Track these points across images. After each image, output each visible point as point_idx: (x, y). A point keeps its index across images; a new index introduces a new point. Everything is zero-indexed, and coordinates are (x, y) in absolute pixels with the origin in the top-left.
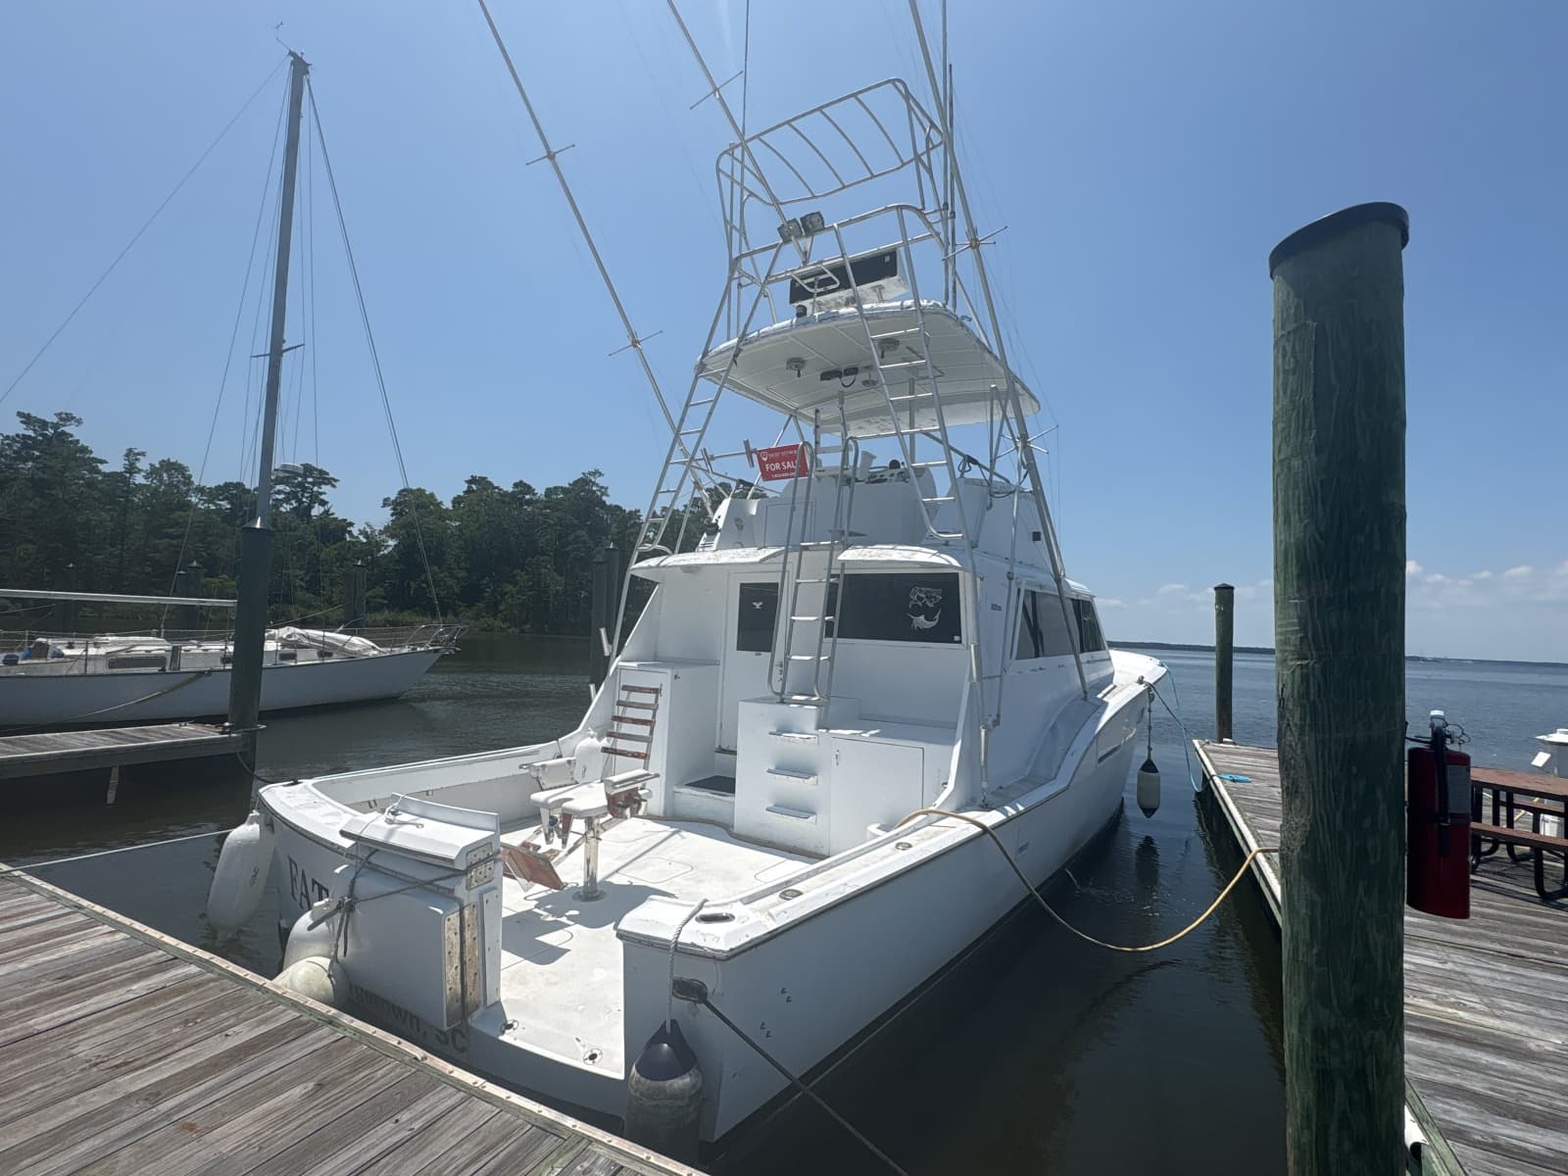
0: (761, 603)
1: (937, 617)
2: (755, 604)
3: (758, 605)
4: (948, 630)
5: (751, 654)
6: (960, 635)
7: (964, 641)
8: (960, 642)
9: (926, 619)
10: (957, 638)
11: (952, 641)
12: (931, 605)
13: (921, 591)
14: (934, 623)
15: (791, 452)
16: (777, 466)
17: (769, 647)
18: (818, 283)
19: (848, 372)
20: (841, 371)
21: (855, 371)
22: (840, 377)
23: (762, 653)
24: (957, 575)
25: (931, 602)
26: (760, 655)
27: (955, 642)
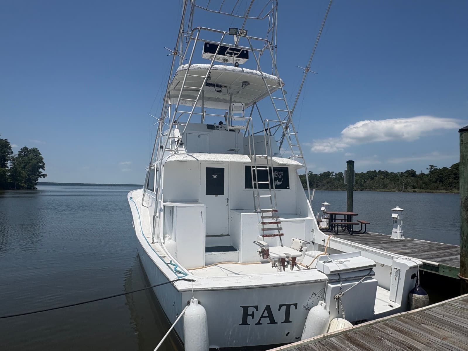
0: (216, 176)
1: (282, 181)
2: (213, 176)
3: (215, 177)
4: (285, 185)
5: (213, 197)
6: (289, 186)
7: (290, 188)
8: (289, 188)
9: (279, 181)
11: (287, 188)
12: (280, 177)
13: (277, 173)
14: (281, 183)
17: (222, 193)
18: (233, 53)
19: (217, 86)
20: (215, 85)
21: (221, 86)
22: (215, 87)
23: (218, 195)
24: (288, 168)
25: (280, 176)
26: (218, 196)
27: (288, 189)
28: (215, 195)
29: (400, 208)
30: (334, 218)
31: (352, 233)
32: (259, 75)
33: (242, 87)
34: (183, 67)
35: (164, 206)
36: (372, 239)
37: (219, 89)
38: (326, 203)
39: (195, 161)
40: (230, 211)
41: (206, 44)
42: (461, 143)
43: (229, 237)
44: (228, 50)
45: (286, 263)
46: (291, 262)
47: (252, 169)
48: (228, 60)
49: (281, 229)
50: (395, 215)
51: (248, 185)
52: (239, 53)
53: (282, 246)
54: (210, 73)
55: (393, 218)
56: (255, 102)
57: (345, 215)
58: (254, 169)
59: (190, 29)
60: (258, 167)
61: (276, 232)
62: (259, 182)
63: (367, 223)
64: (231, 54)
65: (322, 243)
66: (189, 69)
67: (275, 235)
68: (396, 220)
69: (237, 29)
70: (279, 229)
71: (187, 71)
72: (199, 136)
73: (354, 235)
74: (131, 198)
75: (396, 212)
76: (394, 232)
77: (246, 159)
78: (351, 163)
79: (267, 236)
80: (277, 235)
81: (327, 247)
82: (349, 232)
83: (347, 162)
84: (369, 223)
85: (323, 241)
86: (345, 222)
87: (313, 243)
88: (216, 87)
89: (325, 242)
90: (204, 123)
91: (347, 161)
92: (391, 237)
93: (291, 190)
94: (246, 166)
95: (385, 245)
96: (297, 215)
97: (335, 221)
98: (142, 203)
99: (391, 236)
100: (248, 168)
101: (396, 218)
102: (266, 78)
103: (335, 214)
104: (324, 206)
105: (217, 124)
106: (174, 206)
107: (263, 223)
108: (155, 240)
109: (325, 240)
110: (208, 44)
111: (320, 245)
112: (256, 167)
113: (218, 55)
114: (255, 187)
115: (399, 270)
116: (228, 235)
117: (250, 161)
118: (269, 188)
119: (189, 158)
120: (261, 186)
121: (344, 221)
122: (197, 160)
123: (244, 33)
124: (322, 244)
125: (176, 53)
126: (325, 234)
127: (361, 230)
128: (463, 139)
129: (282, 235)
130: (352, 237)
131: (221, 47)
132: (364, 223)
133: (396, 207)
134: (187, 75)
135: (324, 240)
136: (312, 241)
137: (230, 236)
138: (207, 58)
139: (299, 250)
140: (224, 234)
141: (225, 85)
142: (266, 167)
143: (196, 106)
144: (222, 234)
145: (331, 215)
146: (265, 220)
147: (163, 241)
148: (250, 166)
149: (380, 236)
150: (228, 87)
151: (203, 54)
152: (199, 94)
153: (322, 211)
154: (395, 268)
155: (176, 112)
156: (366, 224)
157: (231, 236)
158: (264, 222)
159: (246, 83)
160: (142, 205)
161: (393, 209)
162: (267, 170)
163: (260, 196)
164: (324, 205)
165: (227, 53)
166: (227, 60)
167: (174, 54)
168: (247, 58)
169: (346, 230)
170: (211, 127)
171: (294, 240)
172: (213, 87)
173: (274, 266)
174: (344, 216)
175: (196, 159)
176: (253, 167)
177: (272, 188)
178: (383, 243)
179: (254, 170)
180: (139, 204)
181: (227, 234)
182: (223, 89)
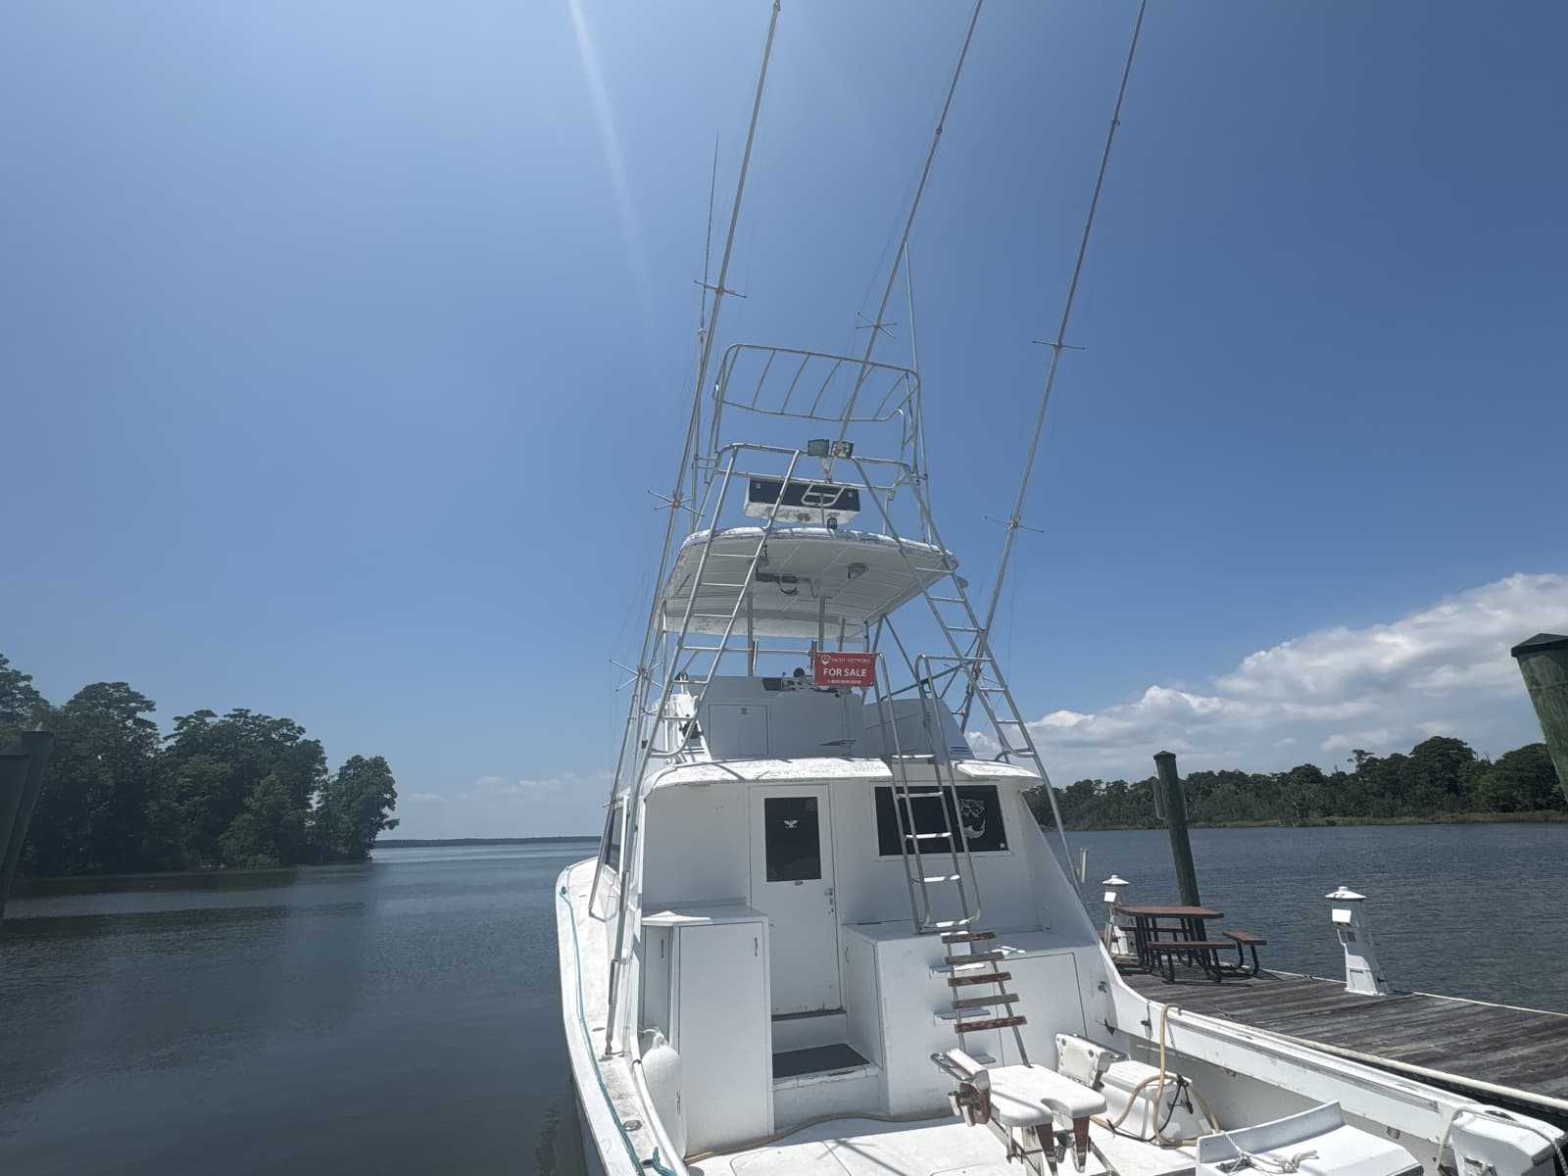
0: (795, 822)
1: (983, 826)
2: (786, 822)
3: (791, 824)
4: (993, 838)
5: (787, 886)
6: (1005, 842)
7: (1010, 847)
8: (1006, 849)
9: (975, 829)
10: (1002, 846)
11: (998, 849)
12: (976, 816)
13: (966, 803)
14: (981, 833)
15: (859, 660)
16: (839, 672)
17: (816, 874)
18: (822, 499)
19: (786, 579)
20: (779, 577)
21: (794, 580)
22: (779, 582)
23: (803, 881)
24: (995, 787)
25: (976, 813)
26: (801, 883)
27: (1003, 849)
28: (793, 882)
29: (1350, 889)
30: (1151, 926)
31: (1219, 975)
32: (891, 545)
33: (849, 577)
34: (697, 537)
35: (644, 927)
36: (1288, 997)
37: (789, 587)
38: (1115, 880)
39: (733, 782)
40: (839, 927)
41: (753, 482)
42: (1535, 687)
43: (843, 1015)
44: (808, 493)
45: (1056, 1142)
46: (1072, 1135)
47: (896, 797)
48: (811, 515)
49: (1014, 998)
50: (1341, 916)
51: (889, 843)
52: (836, 497)
53: (1026, 1063)
54: (766, 546)
55: (1339, 923)
56: (884, 616)
57: (1181, 917)
58: (903, 796)
59: (713, 450)
60: (912, 790)
61: (999, 1012)
62: (919, 836)
63: (1258, 943)
64: (816, 499)
65: (1141, 1031)
66: (711, 541)
67: (998, 1022)
68: (1350, 930)
69: (828, 441)
70: (1008, 999)
71: (707, 545)
72: (744, 711)
73: (1224, 985)
74: (564, 891)
75: (1342, 903)
76: (1352, 971)
77: (878, 769)
78: (1166, 760)
79: (971, 1027)
80: (1003, 1023)
81: (1167, 1048)
82: (1208, 974)
83: (1156, 757)
84: (1264, 943)
85: (1143, 1027)
86: (1186, 940)
87: (1111, 1030)
88: (784, 581)
89: (1151, 1028)
90: (755, 674)
91: (1156, 753)
92: (1348, 989)
93: (1013, 854)
94: (877, 789)
95: (1345, 1023)
96: (1041, 930)
97: (1157, 940)
98: (590, 909)
99: (1345, 985)
100: (883, 794)
101: (1348, 924)
102: (910, 550)
103: (1154, 916)
104: (1111, 887)
105: (790, 675)
106: (672, 927)
107: (955, 982)
108: (616, 1045)
109: (1149, 1020)
110: (758, 482)
111: (1135, 1039)
112: (906, 790)
113: (782, 507)
114: (911, 851)
115: (1490, 1169)
116: (840, 1011)
117: (890, 774)
118: (950, 852)
119: (716, 774)
120: (927, 847)
121: (1180, 936)
122: (741, 779)
123: (845, 449)
124: (1145, 1037)
125: (677, 504)
126: (1144, 1000)
127: (1242, 963)
128: (1537, 675)
129: (1021, 1020)
130: (1224, 992)
131: (790, 486)
132: (1247, 942)
133: (1337, 890)
134: (707, 554)
135: (1146, 1019)
136: (1106, 1024)
137: (845, 1012)
138: (757, 514)
139: (1091, 1083)
140: (828, 1007)
141: (806, 576)
142: (936, 789)
143: (733, 633)
144: (822, 1007)
145: (1141, 918)
146: (960, 970)
147: (636, 1055)
148: (890, 789)
149: (1309, 983)
150: (813, 581)
151: (748, 505)
152: (740, 599)
153: (1109, 903)
154: (1468, 1161)
155: (680, 648)
156: (1252, 944)
157: (848, 1012)
158: (957, 975)
159: (858, 568)
160: (591, 915)
161: (1331, 895)
162: (938, 798)
163: (927, 880)
164: (1110, 885)
165: (805, 500)
166: (807, 517)
167: (674, 506)
168: (858, 509)
169: (1195, 963)
170: (772, 684)
171: (1064, 1042)
172: (774, 584)
173: (1015, 1155)
174: (1179, 920)
175: (735, 778)
176: (900, 790)
177: (960, 849)
178: (1333, 1012)
179: (902, 801)
180: (582, 912)
181: (838, 1006)
182: (800, 587)
